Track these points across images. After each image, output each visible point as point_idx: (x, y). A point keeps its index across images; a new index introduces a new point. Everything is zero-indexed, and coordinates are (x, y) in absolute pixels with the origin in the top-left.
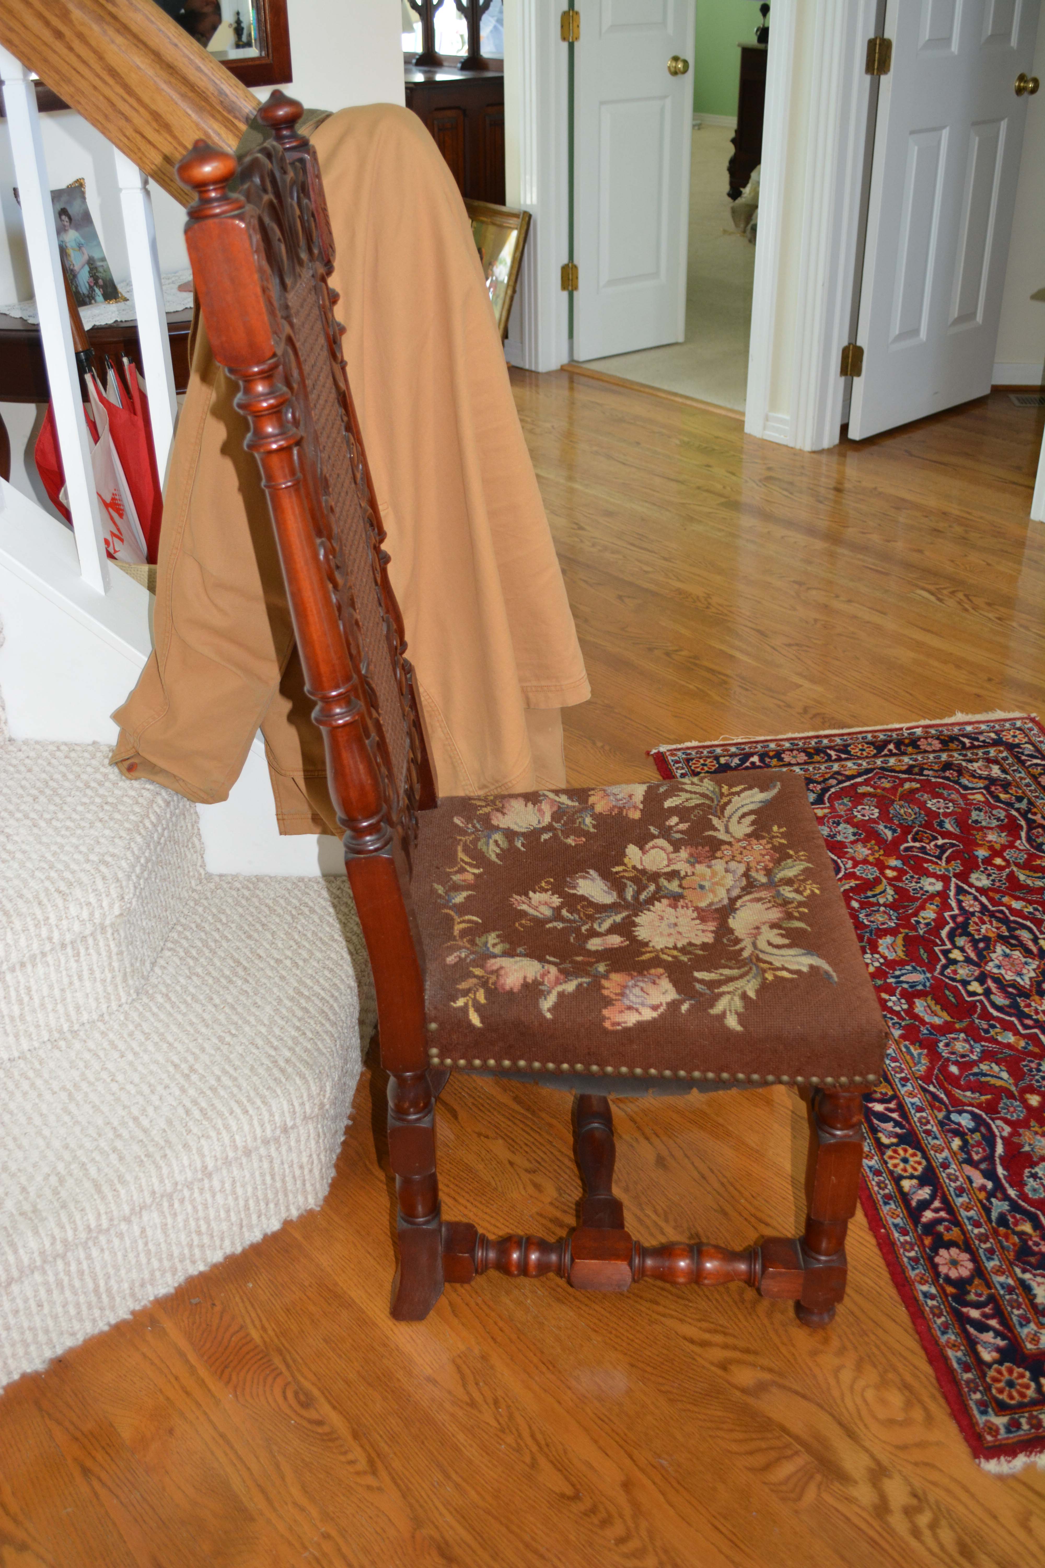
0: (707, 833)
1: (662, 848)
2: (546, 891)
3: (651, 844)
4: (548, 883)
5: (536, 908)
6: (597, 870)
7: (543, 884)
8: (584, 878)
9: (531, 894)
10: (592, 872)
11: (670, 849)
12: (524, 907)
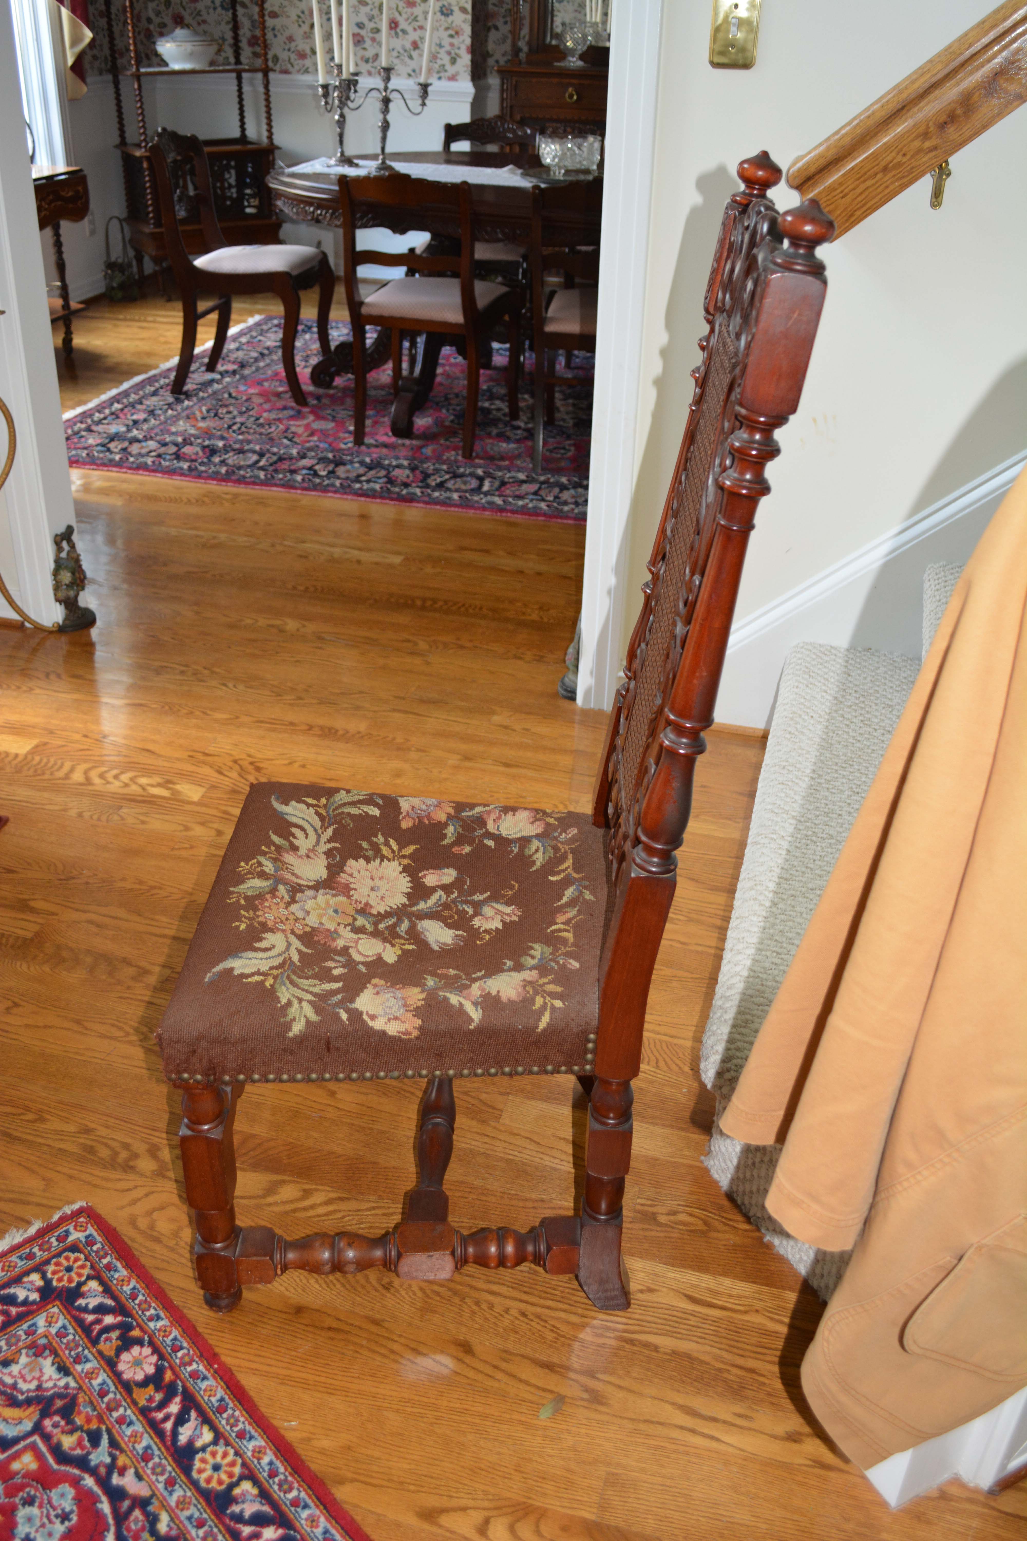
0: (310, 951)
1: (360, 953)
2: (486, 931)
3: (370, 959)
4: (482, 939)
5: (498, 912)
6: (432, 950)
7: (487, 937)
8: (444, 944)
9: (500, 926)
10: (436, 948)
11: (351, 950)
12: (508, 910)
